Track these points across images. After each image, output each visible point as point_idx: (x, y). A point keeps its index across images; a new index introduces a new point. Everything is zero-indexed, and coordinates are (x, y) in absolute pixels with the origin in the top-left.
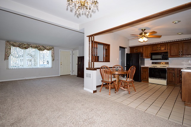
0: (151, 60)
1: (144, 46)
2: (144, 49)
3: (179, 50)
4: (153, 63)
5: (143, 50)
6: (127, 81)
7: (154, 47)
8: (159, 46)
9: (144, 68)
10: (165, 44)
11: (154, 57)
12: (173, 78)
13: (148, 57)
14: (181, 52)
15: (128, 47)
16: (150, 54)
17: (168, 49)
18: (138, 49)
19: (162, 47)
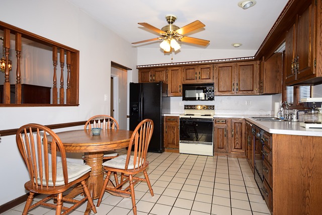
0: (183, 100)
1: (168, 69)
2: (169, 76)
3: (233, 81)
4: (187, 107)
5: (167, 76)
6: (126, 169)
7: (188, 71)
8: (198, 70)
9: (169, 120)
10: (208, 66)
11: (189, 93)
12: (225, 138)
13: (177, 94)
14: (235, 85)
15: (134, 67)
16: (182, 88)
17: (215, 77)
18: (157, 74)
19: (203, 72)
